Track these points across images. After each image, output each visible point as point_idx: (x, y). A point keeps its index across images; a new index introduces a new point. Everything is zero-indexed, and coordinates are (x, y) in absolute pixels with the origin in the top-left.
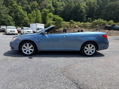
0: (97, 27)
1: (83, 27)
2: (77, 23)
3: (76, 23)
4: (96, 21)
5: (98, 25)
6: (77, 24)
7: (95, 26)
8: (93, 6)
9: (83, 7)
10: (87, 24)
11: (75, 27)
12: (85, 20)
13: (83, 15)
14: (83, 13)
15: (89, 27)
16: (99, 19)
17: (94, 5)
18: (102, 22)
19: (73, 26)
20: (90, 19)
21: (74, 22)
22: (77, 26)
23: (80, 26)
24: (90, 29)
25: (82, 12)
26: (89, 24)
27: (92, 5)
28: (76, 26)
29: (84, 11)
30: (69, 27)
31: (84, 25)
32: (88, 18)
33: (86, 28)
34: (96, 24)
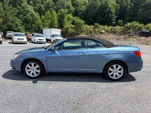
0: (130, 33)
1: (112, 32)
2: (104, 27)
3: (102, 27)
4: (129, 24)
5: (131, 30)
6: (104, 29)
7: (127, 31)
8: (125, 4)
9: (112, 6)
10: (116, 28)
11: (101, 33)
12: (114, 23)
13: (112, 16)
14: (112, 13)
15: (119, 32)
16: (133, 22)
17: (127, 3)
18: (137, 26)
19: (98, 32)
20: (121, 21)
21: (99, 26)
22: (103, 31)
23: (107, 31)
24: (121, 35)
25: (110, 12)
26: (120, 29)
27: (124, 3)
28: (102, 31)
29: (113, 11)
30: (93, 32)
31: (112, 30)
32: (119, 21)
33: (115, 33)
34: (129, 29)
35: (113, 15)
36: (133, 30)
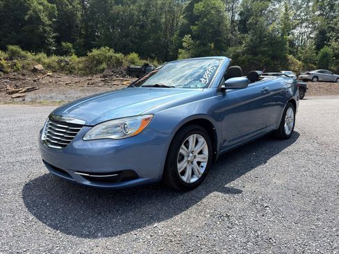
0: (103, 70)
1: (62, 69)
2: (37, 57)
3: (30, 55)
5: (104, 65)
6: (39, 61)
7: (96, 66)
8: (70, 7)
9: (41, 7)
10: (70, 61)
11: (35, 70)
12: (54, 48)
13: (45, 31)
14: (43, 24)
15: (81, 70)
16: (103, 48)
17: (74, 7)
18: (111, 57)
19: (23, 67)
20: (70, 45)
21: (23, 53)
22: (39, 67)
23: (49, 67)
24: (84, 75)
26: (79, 62)
27: (67, 5)
28: (36, 67)
29: (45, 18)
30: (9, 70)
31: (62, 64)
32: (64, 44)
33: (71, 72)
34: (99, 62)
35: (48, 29)
36: (108, 65)
